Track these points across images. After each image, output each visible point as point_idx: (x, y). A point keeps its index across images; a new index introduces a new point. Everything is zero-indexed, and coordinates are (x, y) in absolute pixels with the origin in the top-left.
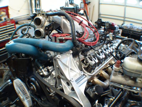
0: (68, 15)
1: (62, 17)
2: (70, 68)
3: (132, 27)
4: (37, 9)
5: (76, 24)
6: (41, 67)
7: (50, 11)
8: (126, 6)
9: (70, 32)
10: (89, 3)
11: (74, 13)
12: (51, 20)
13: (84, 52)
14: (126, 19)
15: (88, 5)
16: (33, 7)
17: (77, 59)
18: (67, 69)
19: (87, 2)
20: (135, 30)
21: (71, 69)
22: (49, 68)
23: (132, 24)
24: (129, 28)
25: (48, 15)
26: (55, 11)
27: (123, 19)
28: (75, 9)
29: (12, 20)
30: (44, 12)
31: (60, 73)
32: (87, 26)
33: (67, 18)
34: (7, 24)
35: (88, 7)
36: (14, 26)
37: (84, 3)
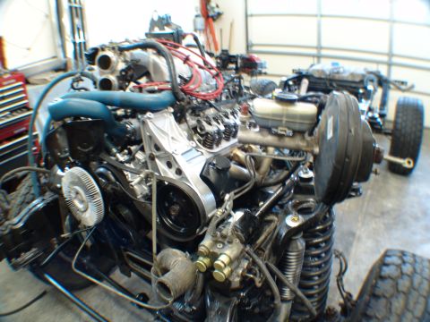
0: (162, 46)
1: (150, 51)
2: (171, 135)
3: (335, 71)
4: (78, 41)
5: (178, 63)
6: (114, 150)
7: (127, 41)
8: (322, 16)
9: (168, 79)
10: (219, 14)
11: (172, 43)
12: (128, 59)
13: (196, 111)
14: (324, 52)
15: (214, 20)
16: (67, 37)
17: (184, 126)
18: (166, 138)
19: (211, 14)
20: (345, 79)
21: (173, 138)
22: (133, 148)
23: (337, 64)
24: (328, 73)
25: (121, 50)
26: (135, 41)
27: (314, 52)
28: (176, 36)
29: (14, 72)
30: (116, 43)
31: (153, 148)
32: (200, 67)
33: (159, 53)
34: (5, 83)
35: (216, 26)
36: (21, 89)
37: (204, 16)
